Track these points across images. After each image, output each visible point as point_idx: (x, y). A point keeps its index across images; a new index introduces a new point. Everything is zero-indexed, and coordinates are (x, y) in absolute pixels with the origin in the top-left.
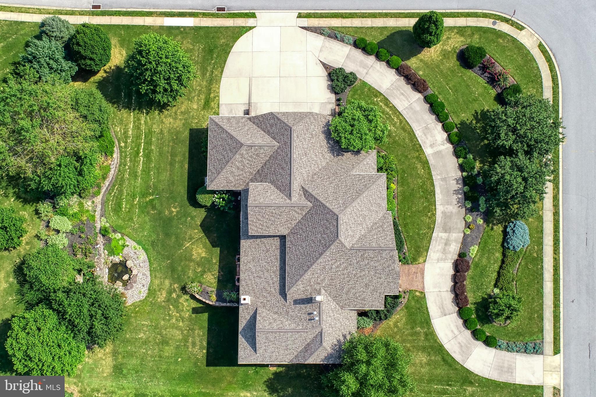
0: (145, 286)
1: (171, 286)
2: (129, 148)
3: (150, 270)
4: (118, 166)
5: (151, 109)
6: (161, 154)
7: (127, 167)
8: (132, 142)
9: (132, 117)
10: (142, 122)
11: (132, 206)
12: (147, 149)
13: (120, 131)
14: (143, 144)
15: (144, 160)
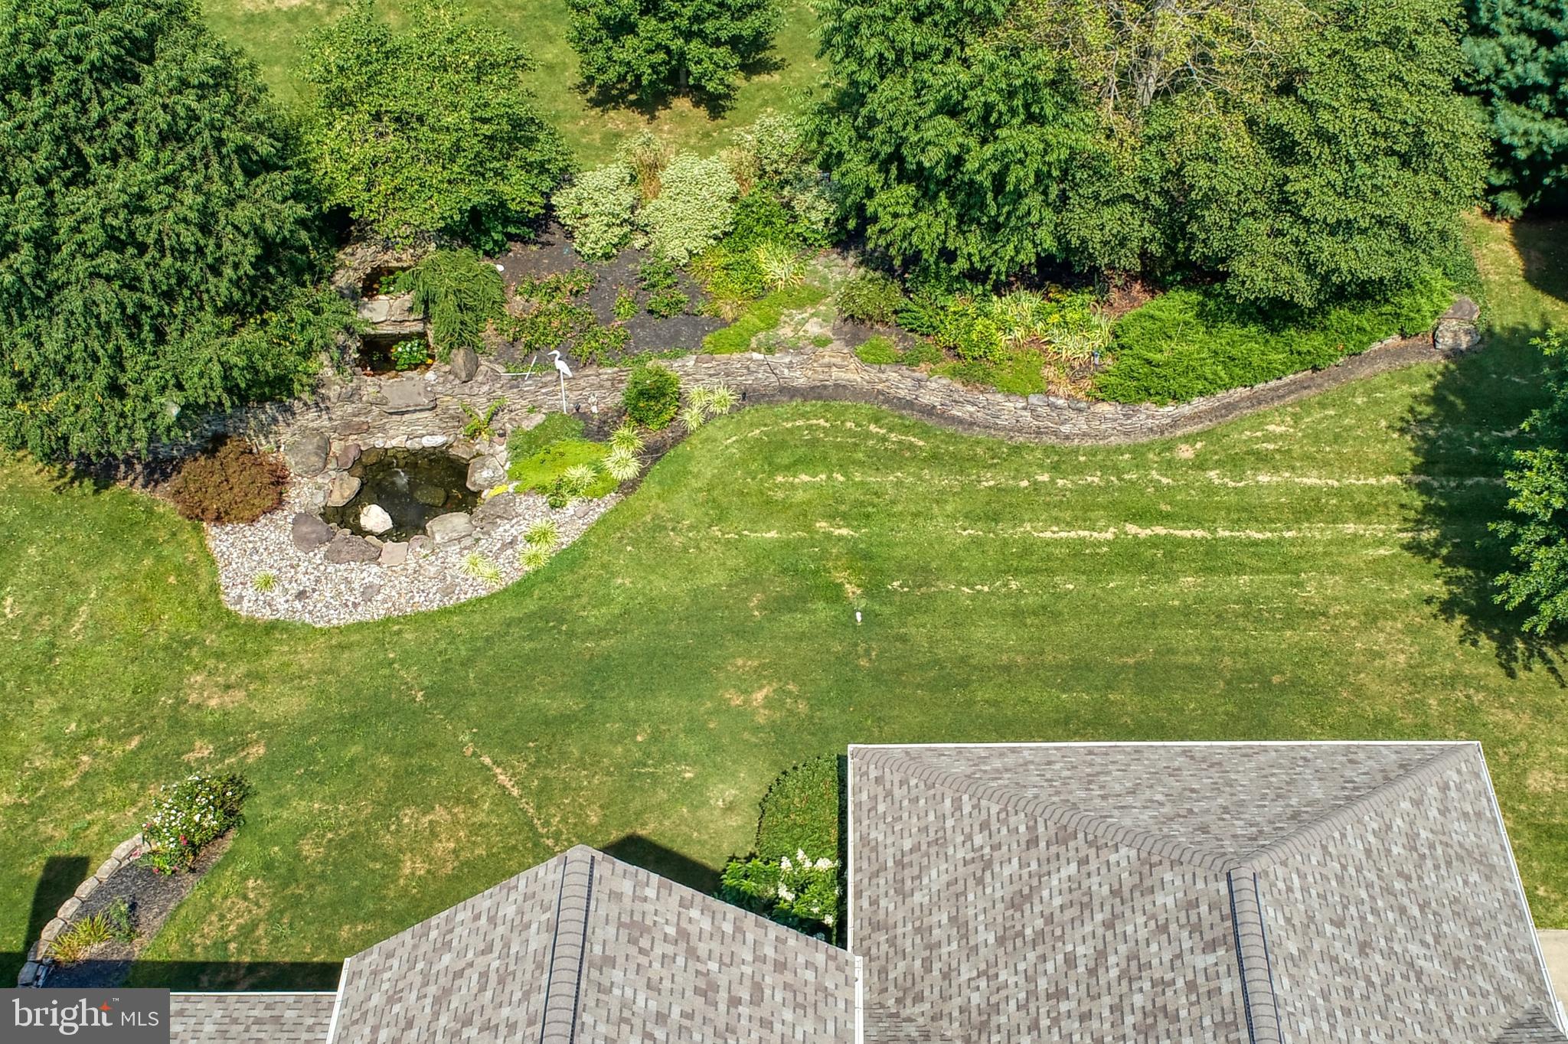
0: (298, 605)
1: (263, 726)
2: (1165, 481)
3: (388, 621)
4: (1050, 440)
5: (1448, 561)
6: (1153, 617)
7: (1045, 478)
8: (1209, 489)
9: (1372, 481)
10: (1350, 528)
11: (803, 516)
12: (1170, 557)
13: (1268, 438)
14: (1199, 533)
15: (1099, 544)
